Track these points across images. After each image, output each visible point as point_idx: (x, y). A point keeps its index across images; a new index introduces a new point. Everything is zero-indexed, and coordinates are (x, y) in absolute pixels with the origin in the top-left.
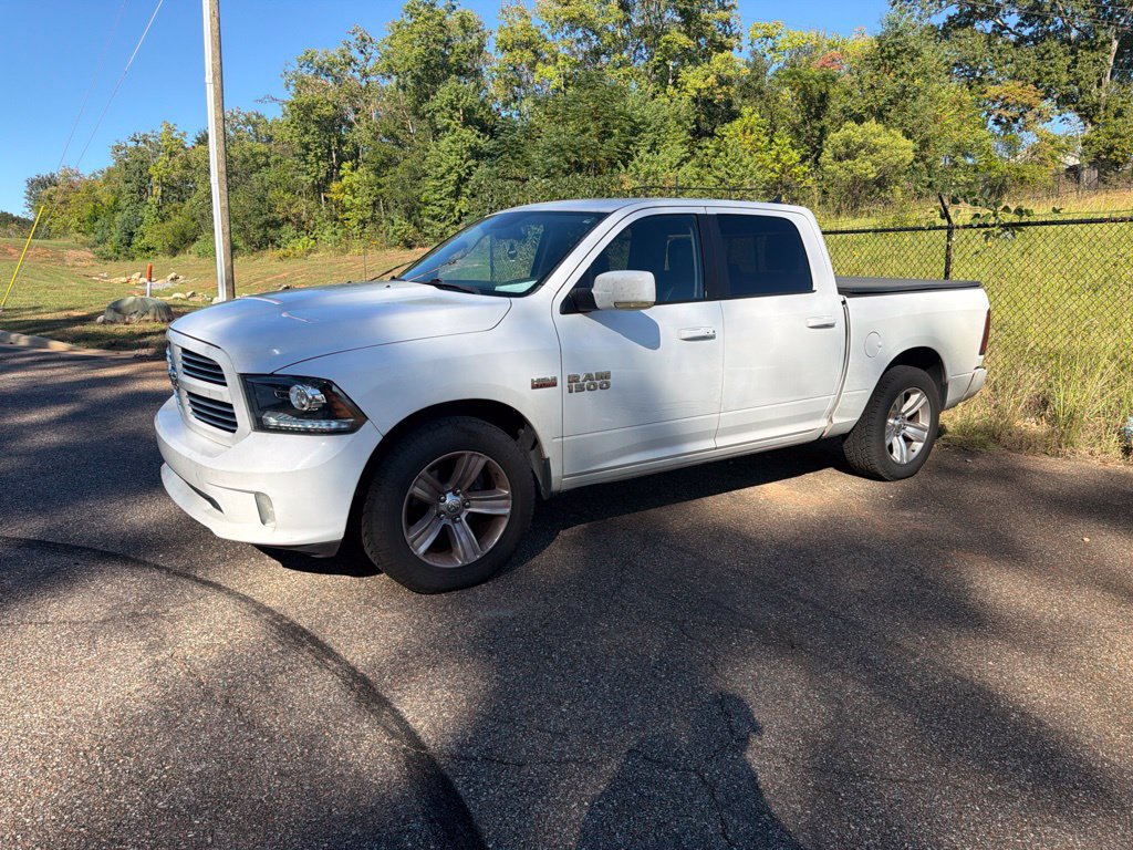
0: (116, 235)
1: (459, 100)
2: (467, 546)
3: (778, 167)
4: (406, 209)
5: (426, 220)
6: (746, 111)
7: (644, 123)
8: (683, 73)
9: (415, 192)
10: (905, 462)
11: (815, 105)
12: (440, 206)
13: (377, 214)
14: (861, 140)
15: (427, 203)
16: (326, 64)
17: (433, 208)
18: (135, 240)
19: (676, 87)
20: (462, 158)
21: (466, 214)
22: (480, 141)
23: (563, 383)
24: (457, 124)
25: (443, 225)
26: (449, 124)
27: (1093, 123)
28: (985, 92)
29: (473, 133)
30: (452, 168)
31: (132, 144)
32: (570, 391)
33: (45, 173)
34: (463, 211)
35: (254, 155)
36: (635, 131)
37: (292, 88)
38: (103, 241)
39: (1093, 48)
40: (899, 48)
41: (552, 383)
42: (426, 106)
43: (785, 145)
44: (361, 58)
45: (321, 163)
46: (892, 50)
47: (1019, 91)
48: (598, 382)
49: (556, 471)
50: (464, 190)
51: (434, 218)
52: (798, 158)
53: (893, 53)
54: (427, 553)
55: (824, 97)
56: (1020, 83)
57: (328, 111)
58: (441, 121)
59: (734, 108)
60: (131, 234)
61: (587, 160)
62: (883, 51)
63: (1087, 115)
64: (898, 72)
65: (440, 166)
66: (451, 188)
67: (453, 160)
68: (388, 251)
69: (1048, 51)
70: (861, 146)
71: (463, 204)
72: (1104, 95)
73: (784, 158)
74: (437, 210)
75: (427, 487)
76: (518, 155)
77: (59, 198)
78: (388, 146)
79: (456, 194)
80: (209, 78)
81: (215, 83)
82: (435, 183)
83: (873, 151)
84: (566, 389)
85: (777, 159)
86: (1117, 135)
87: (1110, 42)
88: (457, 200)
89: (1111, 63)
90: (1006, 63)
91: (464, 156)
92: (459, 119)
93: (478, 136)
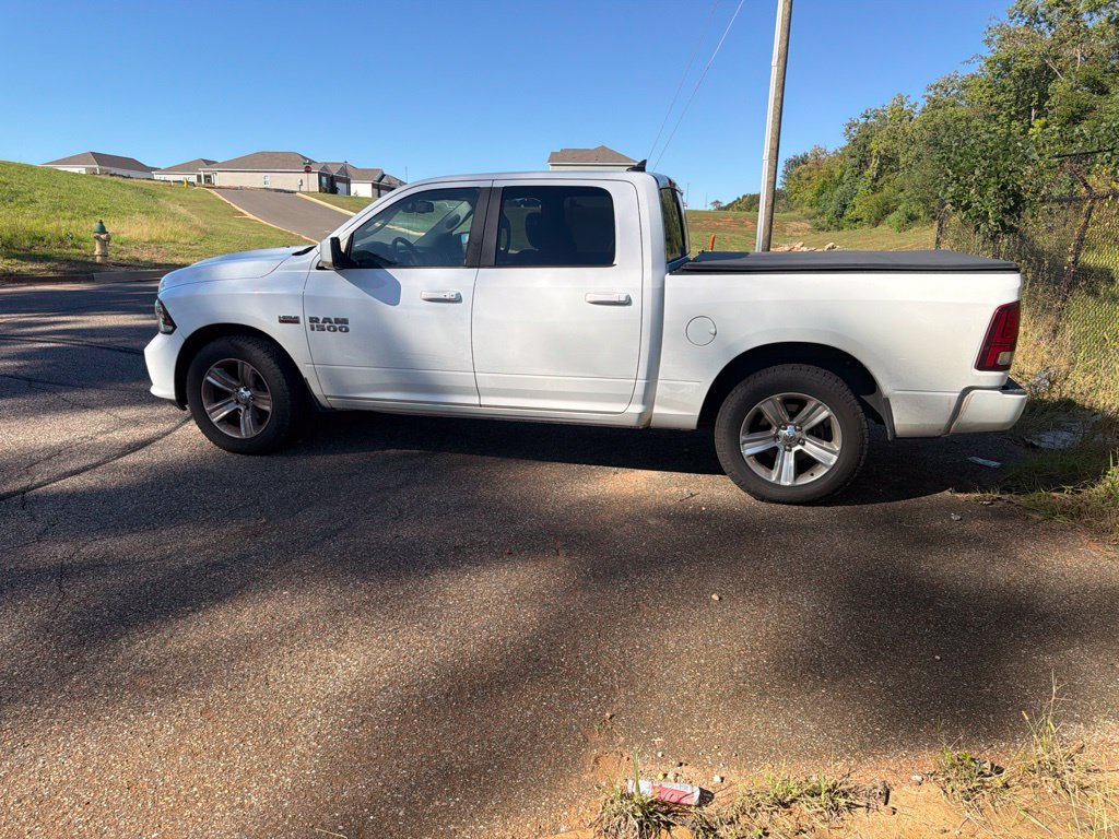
0: (833, 207)
10: (788, 485)
18: (847, 211)
23: (305, 322)
31: (863, 120)
32: (313, 329)
33: (800, 154)
35: (956, 120)
38: (822, 214)
41: (295, 321)
48: (338, 326)
49: (316, 389)
57: (1031, 63)
60: (845, 206)
80: (774, 62)
81: (778, 66)
84: (309, 328)
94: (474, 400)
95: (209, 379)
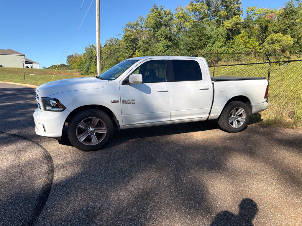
0: (85, 69)
1: (164, 33)
2: (95, 140)
3: (251, 47)
6: (242, 32)
7: (211, 37)
8: (224, 22)
10: (237, 128)
14: (276, 38)
16: (133, 25)
18: (89, 70)
19: (222, 26)
23: (121, 102)
24: (163, 39)
26: (161, 39)
30: (161, 51)
31: (89, 47)
32: (123, 104)
33: (71, 55)
35: (116, 49)
36: (209, 38)
37: (124, 32)
38: (82, 70)
40: (291, 11)
41: (118, 102)
42: (156, 35)
43: (254, 41)
44: (141, 23)
45: (131, 51)
46: (289, 12)
48: (132, 102)
49: (121, 123)
52: (258, 44)
54: (83, 141)
55: (267, 27)
57: (133, 37)
58: (159, 38)
60: (88, 69)
61: (194, 47)
62: (286, 12)
64: (291, 18)
65: (158, 50)
67: (161, 48)
70: (276, 40)
73: (253, 44)
75: (83, 125)
77: (74, 60)
80: (97, 30)
81: (98, 32)
83: (280, 42)
84: (122, 103)
85: (251, 45)
91: (164, 47)
92: (163, 38)
93: (168, 42)
94: (169, 119)
95: (80, 126)
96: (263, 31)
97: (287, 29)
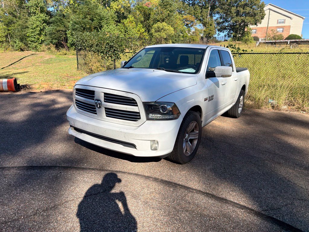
1: (38, 4)
3: (139, 33)
4: (20, 38)
5: (29, 42)
6: (130, 16)
7: (103, 17)
9: (24, 33)
10: (240, 113)
11: (147, 16)
12: (34, 38)
13: (8, 39)
14: (162, 27)
15: (29, 37)
17: (31, 38)
19: (109, 7)
20: (41, 23)
21: (44, 41)
22: (47, 18)
23: (208, 99)
24: (38, 12)
25: (35, 44)
26: (36, 12)
27: (206, 27)
28: (183, 17)
29: (44, 15)
30: (38, 26)
34: (43, 40)
36: (101, 19)
39: (205, 8)
40: (167, 3)
43: (141, 27)
47: (190, 17)
48: (212, 98)
50: (42, 33)
51: (32, 41)
52: (144, 31)
53: (166, 4)
55: (149, 14)
56: (191, 15)
59: (125, 15)
61: (88, 27)
62: (164, 4)
63: (205, 25)
64: (167, 10)
65: (33, 25)
66: (38, 32)
67: (38, 23)
68: (14, 52)
69: (196, 8)
70: (162, 29)
71: (42, 38)
72: (208, 20)
73: (141, 30)
74: (33, 39)
76: (62, 23)
78: (11, 17)
79: (40, 34)
82: (32, 30)
83: (165, 30)
85: (139, 31)
86: (211, 30)
87: (209, 7)
88: (40, 36)
89: (209, 12)
90: (187, 10)
92: (39, 10)
93: (46, 16)
96: (147, 18)
97: (165, 19)
